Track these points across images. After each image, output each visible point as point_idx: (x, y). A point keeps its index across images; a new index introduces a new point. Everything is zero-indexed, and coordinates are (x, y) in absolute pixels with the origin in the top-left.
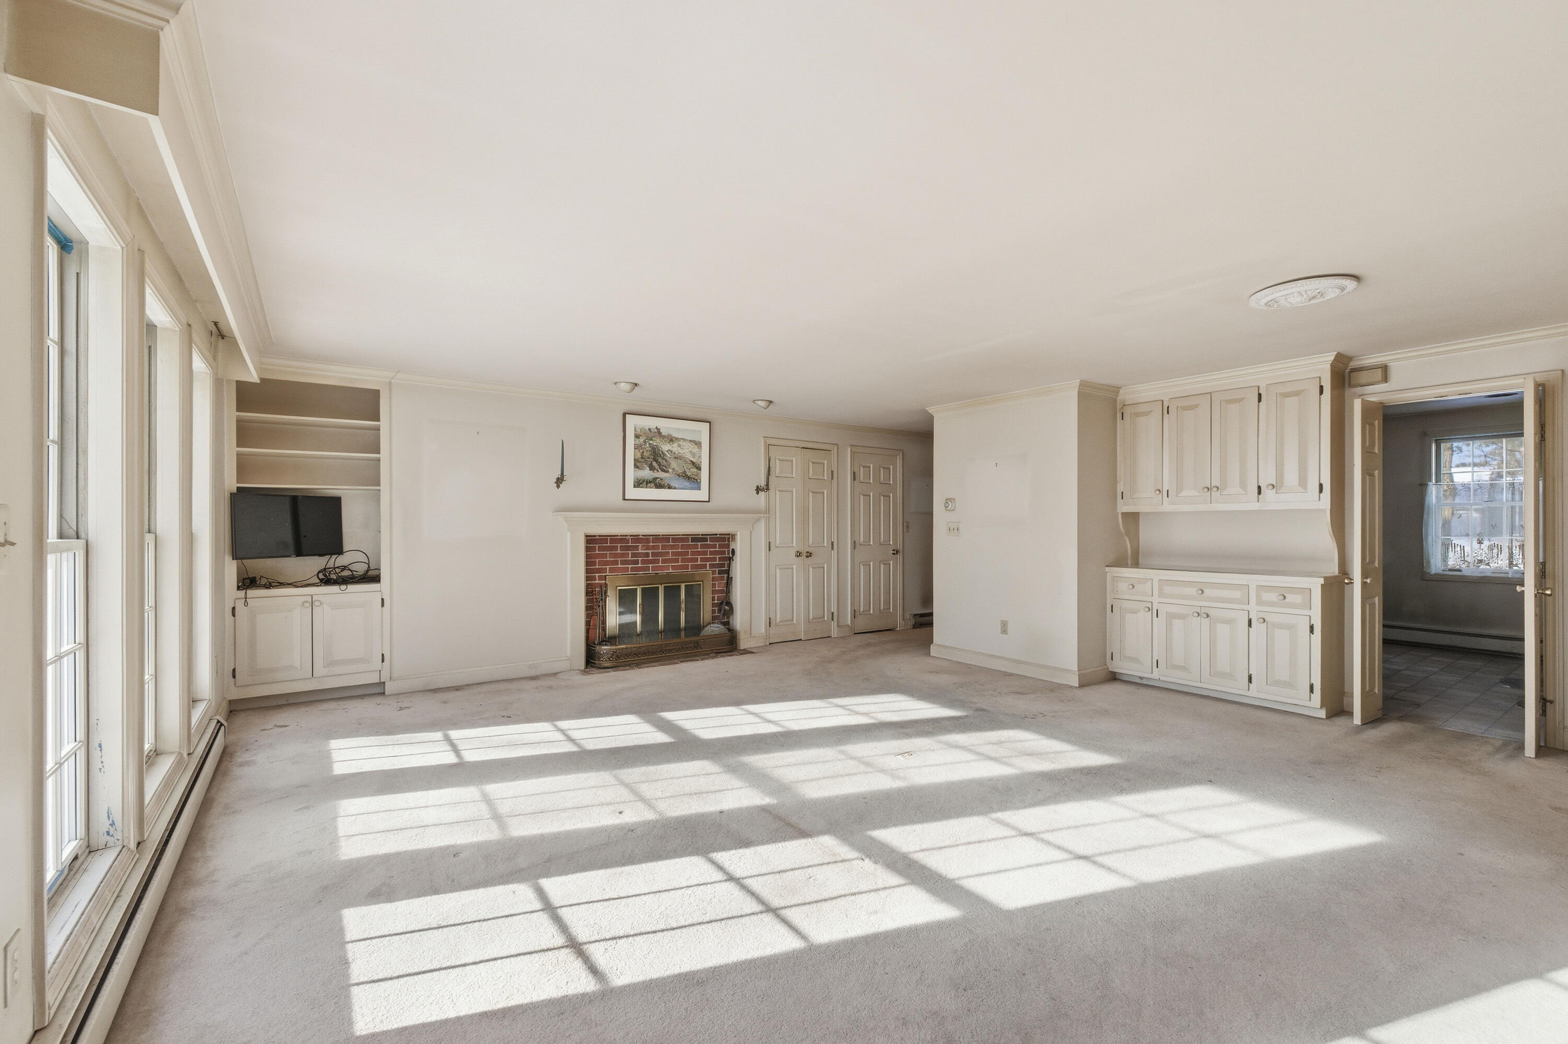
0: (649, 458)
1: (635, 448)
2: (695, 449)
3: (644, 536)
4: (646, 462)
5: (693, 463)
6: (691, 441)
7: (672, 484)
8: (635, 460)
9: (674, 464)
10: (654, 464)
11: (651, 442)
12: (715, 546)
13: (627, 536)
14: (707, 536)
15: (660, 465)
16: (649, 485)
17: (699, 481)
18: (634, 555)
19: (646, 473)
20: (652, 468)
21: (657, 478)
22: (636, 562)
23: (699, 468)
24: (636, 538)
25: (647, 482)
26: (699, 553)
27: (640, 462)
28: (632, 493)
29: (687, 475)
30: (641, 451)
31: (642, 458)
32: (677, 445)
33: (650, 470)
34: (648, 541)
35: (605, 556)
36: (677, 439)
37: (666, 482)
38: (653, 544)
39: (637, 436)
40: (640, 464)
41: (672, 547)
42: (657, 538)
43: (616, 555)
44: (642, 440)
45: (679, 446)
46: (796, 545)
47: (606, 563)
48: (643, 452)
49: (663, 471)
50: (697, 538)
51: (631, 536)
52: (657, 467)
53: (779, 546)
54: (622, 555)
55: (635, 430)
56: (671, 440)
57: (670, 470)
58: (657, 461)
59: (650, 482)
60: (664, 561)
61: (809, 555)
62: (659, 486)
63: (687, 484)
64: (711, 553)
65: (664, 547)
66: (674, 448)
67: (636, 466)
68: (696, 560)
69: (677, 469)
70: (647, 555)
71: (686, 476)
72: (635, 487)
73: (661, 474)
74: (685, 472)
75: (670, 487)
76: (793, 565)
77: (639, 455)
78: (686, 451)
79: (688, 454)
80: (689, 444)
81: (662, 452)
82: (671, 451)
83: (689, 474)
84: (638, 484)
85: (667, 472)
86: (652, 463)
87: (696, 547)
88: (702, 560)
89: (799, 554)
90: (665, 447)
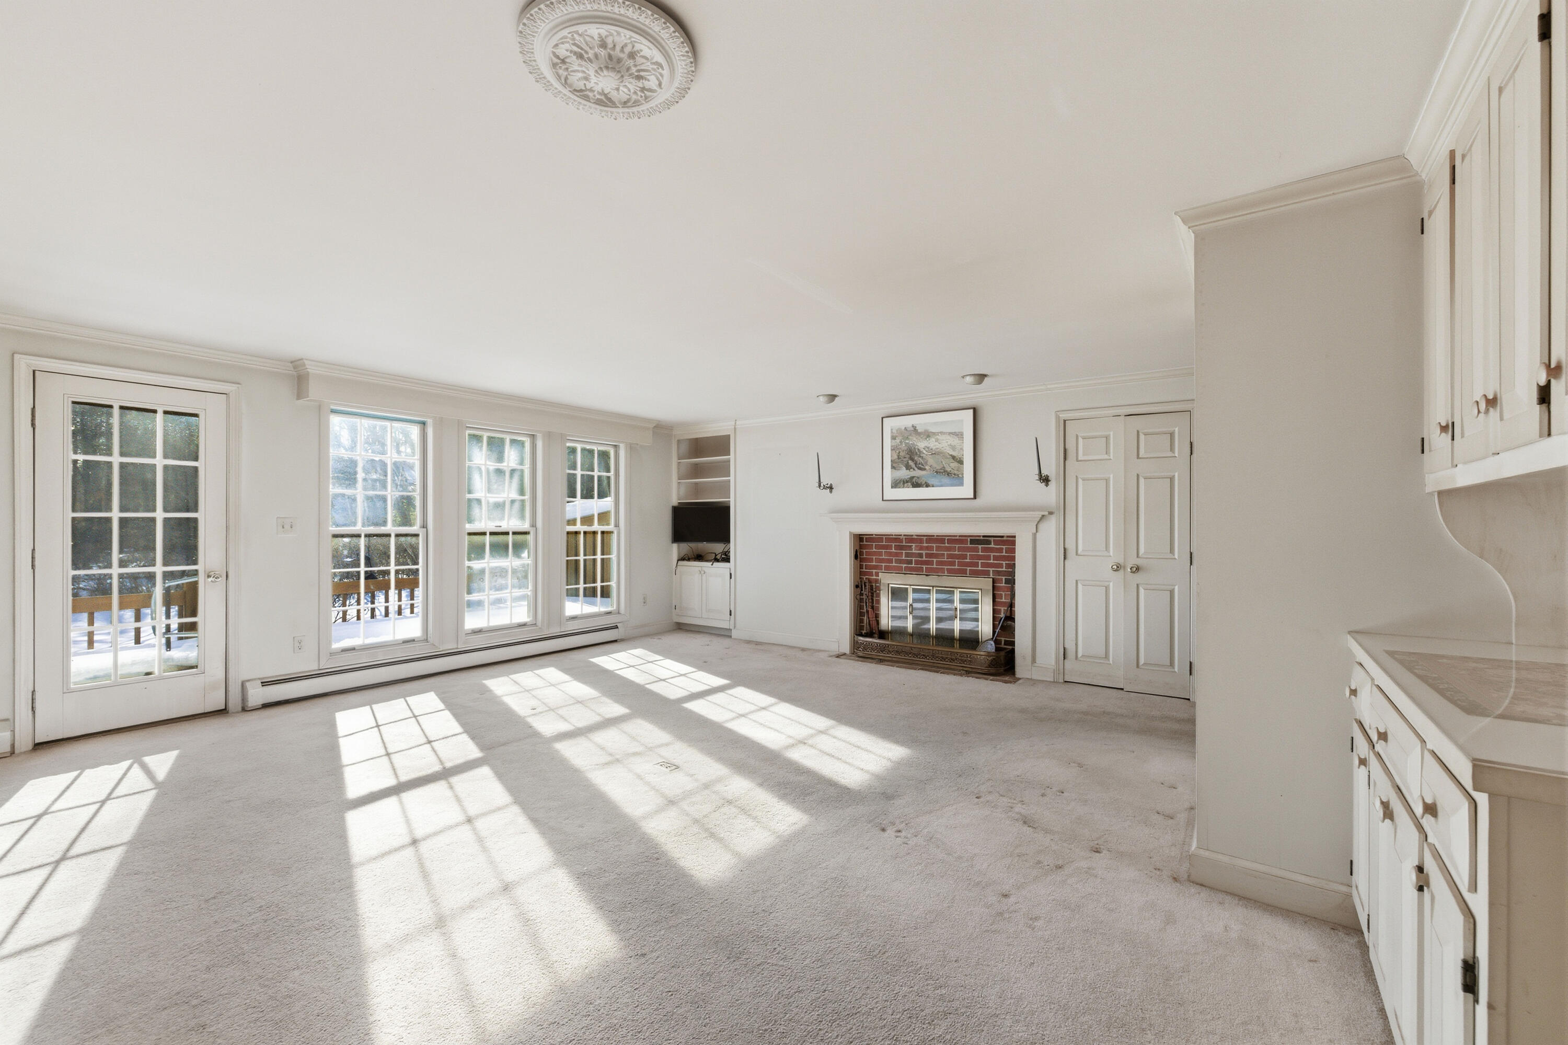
0: (905, 458)
1: (892, 450)
2: (955, 441)
3: (917, 536)
4: (902, 462)
5: (953, 457)
6: (950, 433)
7: (930, 482)
8: (892, 461)
9: (931, 461)
10: (911, 463)
11: (907, 441)
12: (1000, 550)
13: (901, 535)
14: (990, 539)
15: (916, 464)
16: (906, 485)
17: (960, 476)
18: (907, 555)
19: (904, 473)
20: (908, 467)
21: (913, 477)
22: (910, 562)
23: (961, 462)
24: (910, 539)
25: (904, 481)
26: (980, 557)
27: (896, 463)
28: (891, 493)
29: (947, 471)
30: (898, 452)
31: (899, 458)
32: (934, 440)
33: (907, 469)
34: (921, 541)
35: (880, 554)
36: (934, 433)
37: (923, 481)
38: (927, 545)
39: (893, 438)
40: (896, 465)
41: (948, 549)
42: (931, 538)
43: (891, 554)
44: (898, 441)
45: (937, 440)
46: (1115, 556)
47: (882, 561)
48: (899, 452)
49: (920, 469)
50: (977, 541)
51: (904, 535)
52: (913, 466)
53: (1082, 554)
54: (896, 555)
55: (892, 432)
56: (928, 435)
57: (927, 467)
58: (912, 460)
59: (907, 482)
60: (939, 563)
61: (1137, 569)
62: (917, 485)
63: (946, 480)
64: (995, 558)
65: (938, 548)
66: (932, 443)
67: (893, 467)
68: (976, 565)
69: (935, 465)
70: (921, 555)
71: (945, 471)
72: (892, 487)
73: (918, 473)
74: (944, 467)
75: (927, 486)
76: (1111, 582)
77: (896, 457)
78: (944, 444)
79: (948, 448)
80: (948, 437)
81: (918, 449)
82: (928, 448)
83: (948, 469)
84: (896, 484)
85: (925, 469)
86: (908, 463)
87: (976, 550)
88: (983, 565)
89: (1118, 568)
90: (921, 444)
